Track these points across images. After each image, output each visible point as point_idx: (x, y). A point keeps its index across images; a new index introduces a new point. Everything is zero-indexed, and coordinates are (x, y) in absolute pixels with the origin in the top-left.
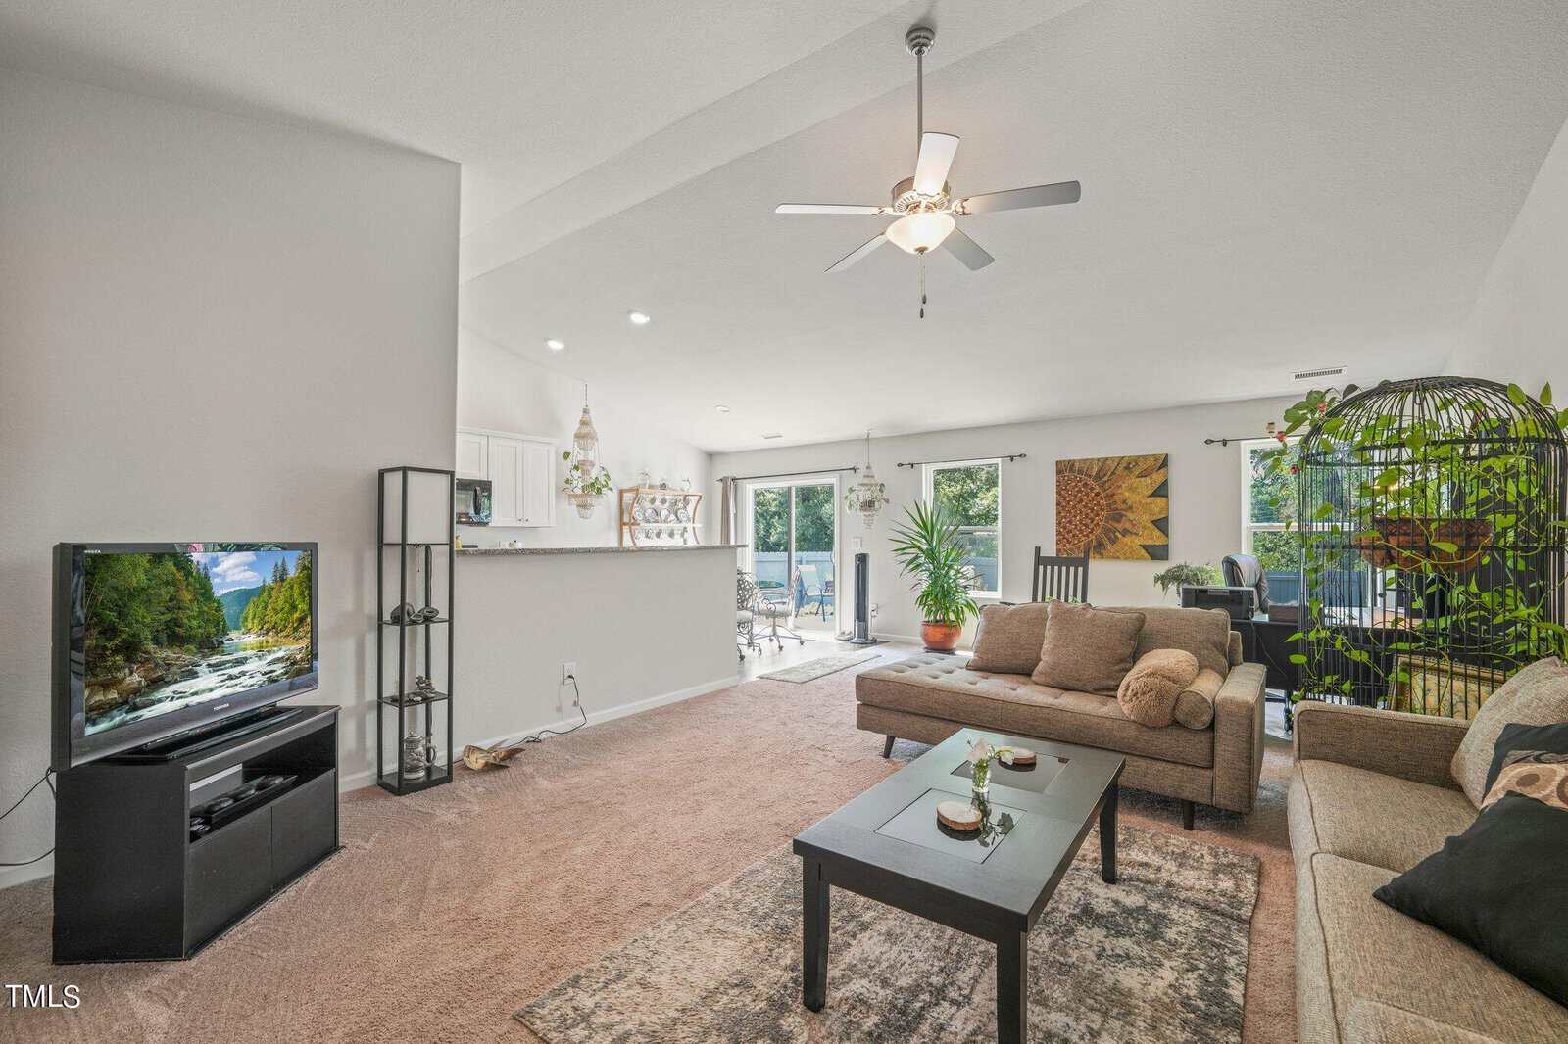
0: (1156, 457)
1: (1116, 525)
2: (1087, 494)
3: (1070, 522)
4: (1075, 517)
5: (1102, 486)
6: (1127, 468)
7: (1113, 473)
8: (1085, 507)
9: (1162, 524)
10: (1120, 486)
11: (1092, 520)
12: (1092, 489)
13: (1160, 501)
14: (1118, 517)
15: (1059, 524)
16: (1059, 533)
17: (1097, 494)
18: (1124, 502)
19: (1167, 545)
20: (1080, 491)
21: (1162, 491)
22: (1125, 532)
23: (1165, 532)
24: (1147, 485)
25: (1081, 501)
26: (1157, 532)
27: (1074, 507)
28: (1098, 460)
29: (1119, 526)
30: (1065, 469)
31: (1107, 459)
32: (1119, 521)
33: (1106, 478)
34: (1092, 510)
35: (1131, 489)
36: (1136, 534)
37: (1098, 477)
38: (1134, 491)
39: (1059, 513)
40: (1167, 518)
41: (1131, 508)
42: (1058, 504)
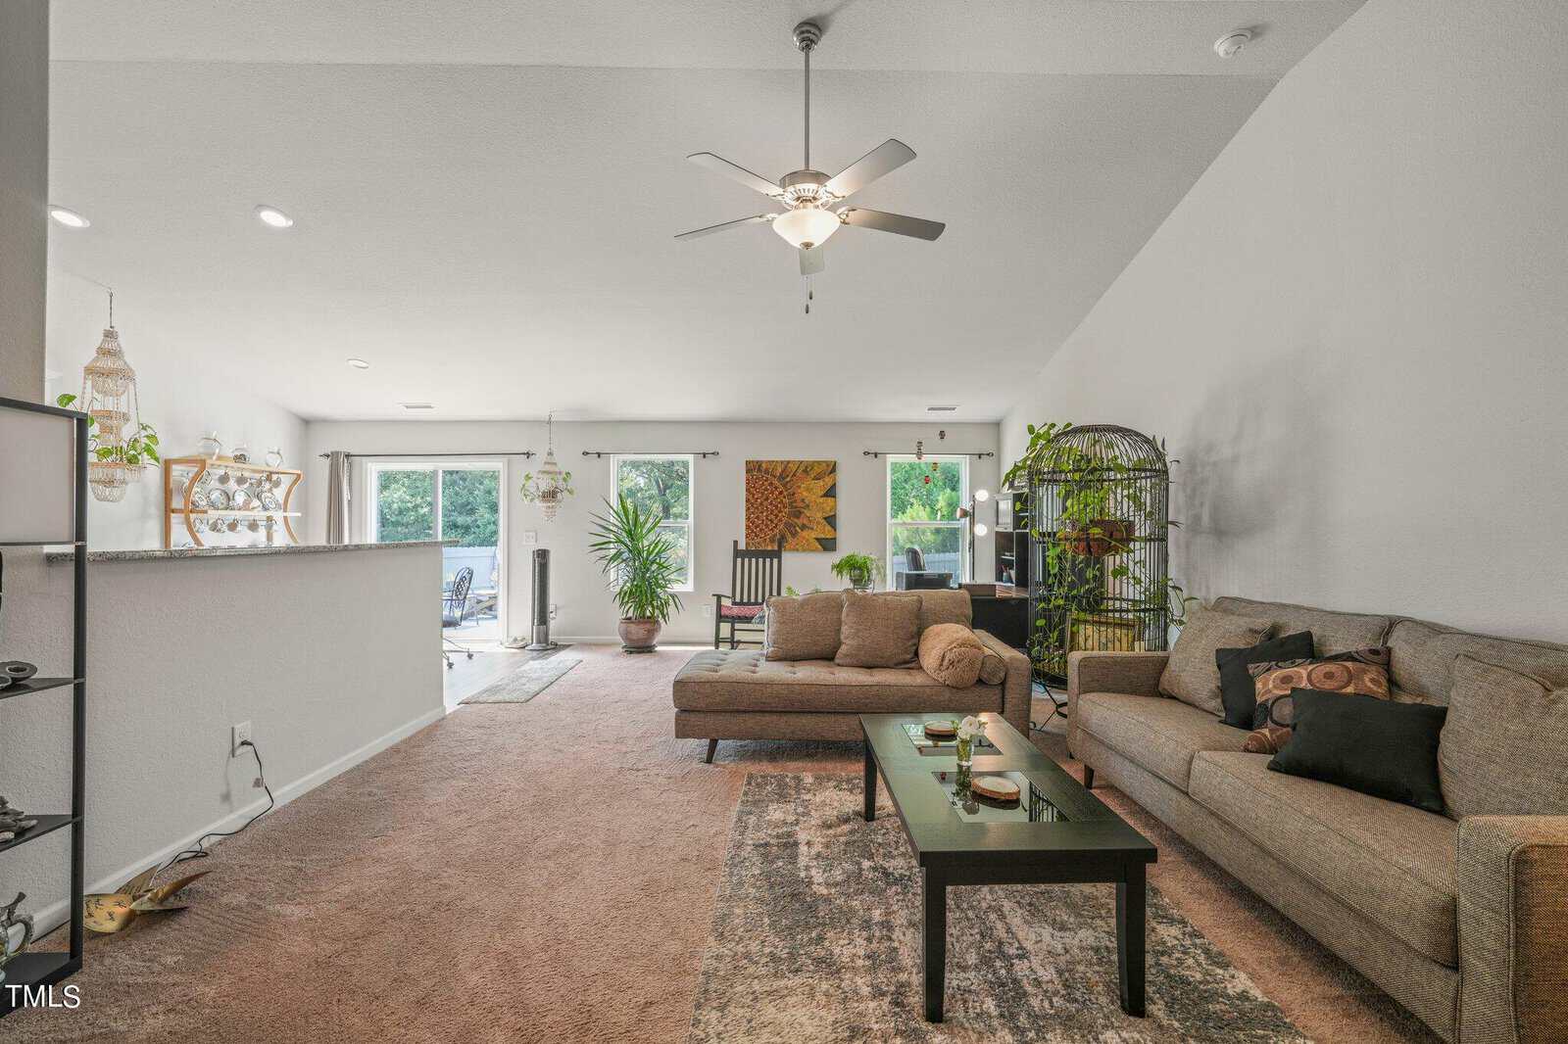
0: (827, 463)
1: (796, 520)
2: (772, 493)
3: (757, 518)
4: (762, 513)
5: (784, 486)
6: (805, 471)
7: (794, 475)
8: (771, 504)
9: (831, 520)
10: (799, 487)
11: (777, 516)
12: (776, 488)
13: (830, 500)
14: (798, 514)
15: (748, 519)
16: (748, 527)
17: (781, 493)
18: (803, 500)
19: (835, 539)
20: (766, 490)
21: (831, 493)
22: (803, 527)
23: (833, 526)
24: (820, 487)
25: (767, 499)
26: (828, 528)
27: (761, 504)
28: (782, 462)
29: (799, 522)
30: (754, 468)
31: (789, 462)
32: (798, 518)
33: (788, 479)
34: (777, 507)
35: (808, 490)
36: (812, 529)
37: (782, 477)
38: (810, 491)
39: (748, 509)
40: (835, 515)
41: (808, 506)
42: (748, 501)
